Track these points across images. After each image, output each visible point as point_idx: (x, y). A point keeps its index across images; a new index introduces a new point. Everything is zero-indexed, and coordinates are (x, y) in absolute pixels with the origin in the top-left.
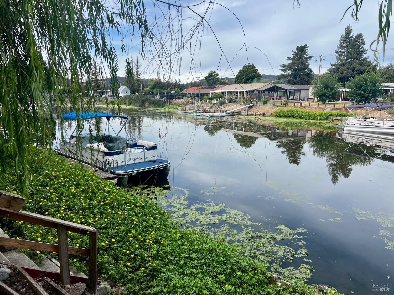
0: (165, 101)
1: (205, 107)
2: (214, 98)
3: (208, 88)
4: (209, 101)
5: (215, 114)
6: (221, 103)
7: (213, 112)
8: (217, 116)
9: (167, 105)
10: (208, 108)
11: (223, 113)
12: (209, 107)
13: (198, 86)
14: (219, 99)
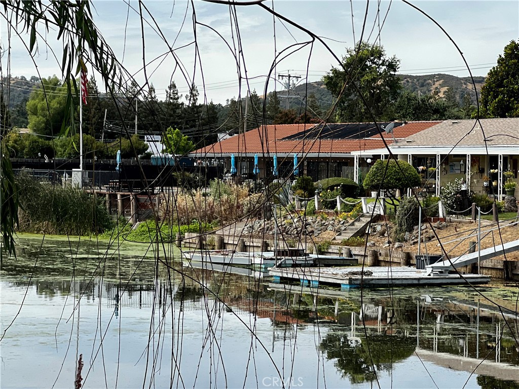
0: (113, 197)
1: (328, 235)
2: (376, 188)
3: (343, 134)
4: (349, 201)
5: (380, 273)
6: (412, 219)
7: (369, 260)
8: (390, 285)
9: (124, 222)
10: (339, 239)
11: (420, 266)
12: (346, 236)
13: (288, 119)
14: (403, 193)
